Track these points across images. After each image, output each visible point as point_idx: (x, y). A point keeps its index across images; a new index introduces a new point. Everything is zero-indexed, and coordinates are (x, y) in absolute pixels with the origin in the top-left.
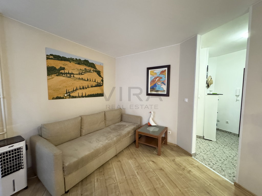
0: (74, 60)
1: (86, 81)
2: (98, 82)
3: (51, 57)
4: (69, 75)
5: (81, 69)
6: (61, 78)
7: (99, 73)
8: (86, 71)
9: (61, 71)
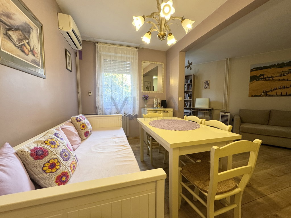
0: (274, 66)
4: (268, 79)
6: (260, 82)
8: (290, 72)
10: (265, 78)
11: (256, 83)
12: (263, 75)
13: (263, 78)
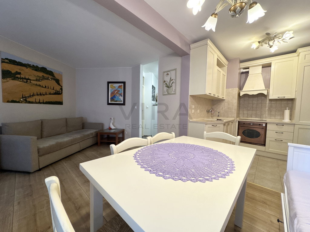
0: (30, 66)
1: (44, 88)
2: (57, 90)
3: (6, 61)
4: (25, 80)
5: (38, 76)
7: (58, 81)
8: (44, 78)
9: (17, 76)
12: (20, 73)
13: (20, 78)
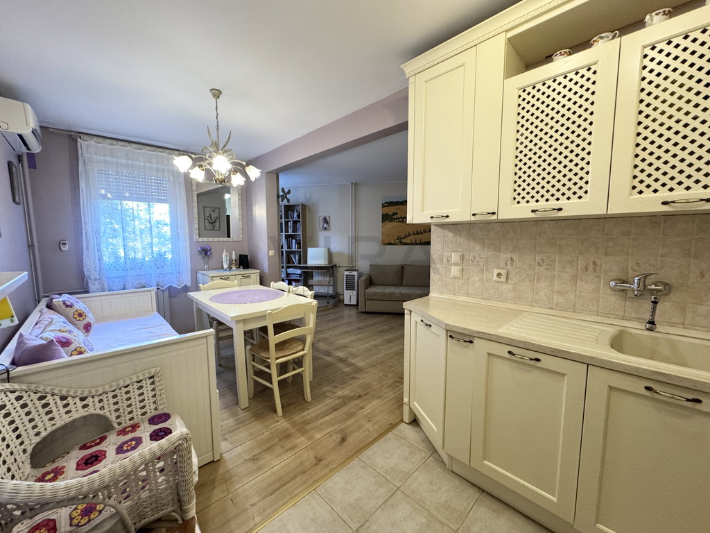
3: (386, 205)
6: (394, 224)
9: (393, 217)
10: (399, 218)
11: (390, 225)
12: (396, 214)
13: (396, 219)
